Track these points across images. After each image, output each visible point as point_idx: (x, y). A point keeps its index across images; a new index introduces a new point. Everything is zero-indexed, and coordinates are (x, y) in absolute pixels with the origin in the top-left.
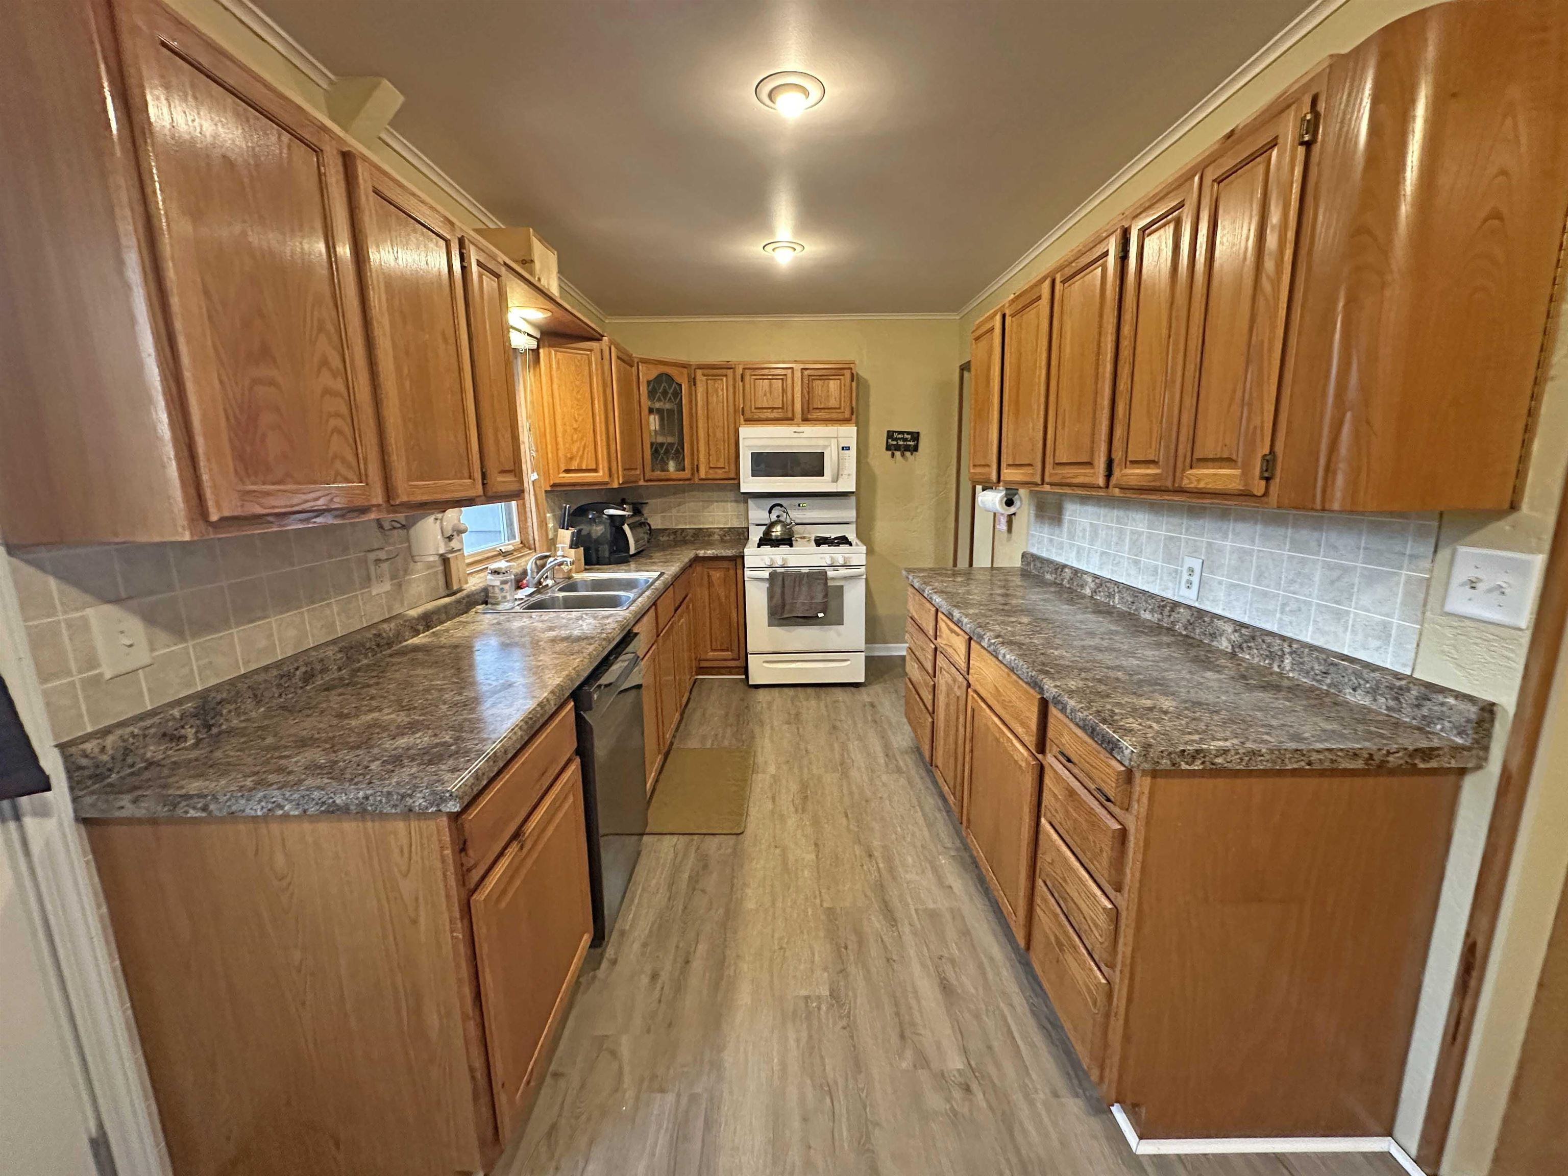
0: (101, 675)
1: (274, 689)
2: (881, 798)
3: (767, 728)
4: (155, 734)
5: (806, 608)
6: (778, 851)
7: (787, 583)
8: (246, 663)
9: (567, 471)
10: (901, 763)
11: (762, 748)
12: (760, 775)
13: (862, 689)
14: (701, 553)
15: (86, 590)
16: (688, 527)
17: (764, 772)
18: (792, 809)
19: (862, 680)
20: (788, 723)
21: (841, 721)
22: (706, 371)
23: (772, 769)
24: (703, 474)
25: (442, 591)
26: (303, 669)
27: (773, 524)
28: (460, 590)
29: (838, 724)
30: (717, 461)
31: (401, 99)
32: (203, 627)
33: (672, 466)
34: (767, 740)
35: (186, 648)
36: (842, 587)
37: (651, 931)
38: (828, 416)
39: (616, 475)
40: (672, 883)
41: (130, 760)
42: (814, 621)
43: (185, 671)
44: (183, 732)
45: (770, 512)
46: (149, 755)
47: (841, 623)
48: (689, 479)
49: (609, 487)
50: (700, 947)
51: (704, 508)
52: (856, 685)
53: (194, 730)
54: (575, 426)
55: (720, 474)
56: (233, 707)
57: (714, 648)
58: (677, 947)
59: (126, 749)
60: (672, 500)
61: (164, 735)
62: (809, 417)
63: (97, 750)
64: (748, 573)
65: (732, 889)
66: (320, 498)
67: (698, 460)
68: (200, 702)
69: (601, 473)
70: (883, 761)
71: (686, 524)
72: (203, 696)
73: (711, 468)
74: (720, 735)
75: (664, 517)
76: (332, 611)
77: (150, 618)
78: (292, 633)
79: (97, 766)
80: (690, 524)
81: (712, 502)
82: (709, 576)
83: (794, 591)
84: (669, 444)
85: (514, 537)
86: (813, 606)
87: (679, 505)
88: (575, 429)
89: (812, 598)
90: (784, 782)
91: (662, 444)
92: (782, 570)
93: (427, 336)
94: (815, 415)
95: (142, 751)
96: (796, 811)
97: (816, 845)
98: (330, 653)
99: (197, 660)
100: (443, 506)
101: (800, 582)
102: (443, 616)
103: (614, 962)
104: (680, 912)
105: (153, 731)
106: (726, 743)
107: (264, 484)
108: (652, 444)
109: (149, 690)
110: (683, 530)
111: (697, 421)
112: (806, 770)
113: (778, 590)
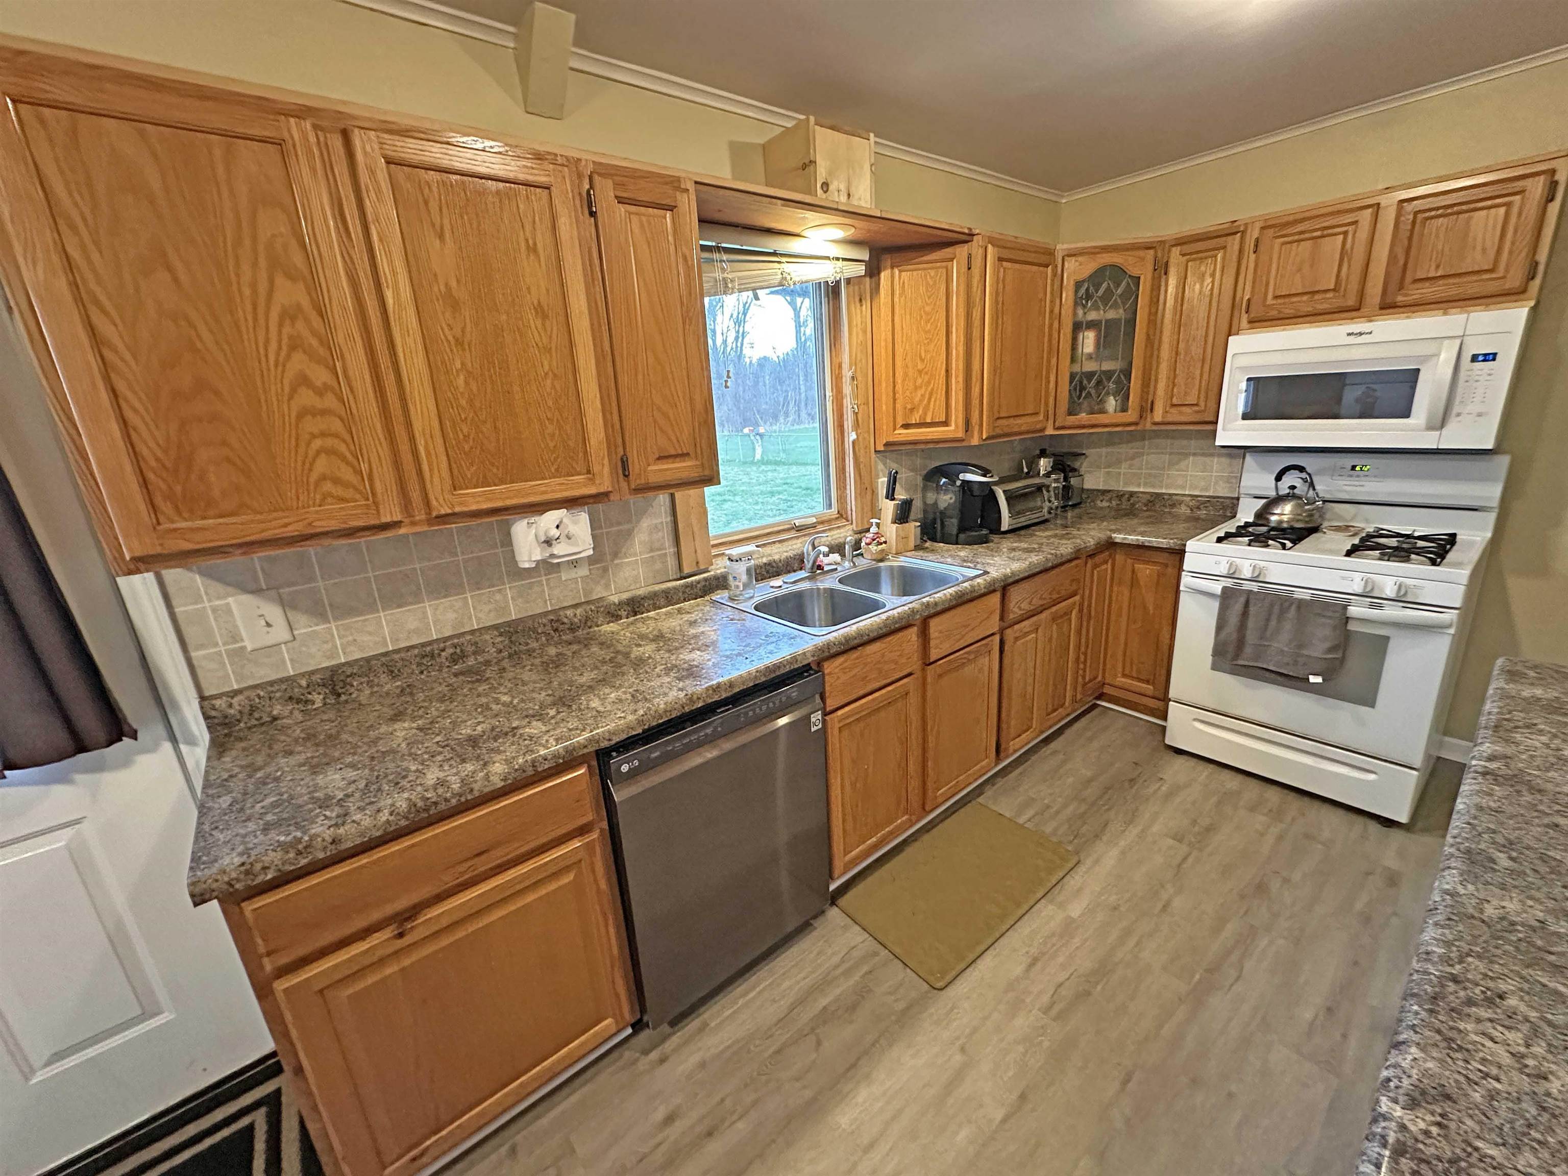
0: (243, 648)
1: (414, 667)
2: (1230, 1095)
3: (1133, 832)
4: (281, 697)
5: (1286, 660)
6: (958, 1058)
7: (1252, 610)
8: (395, 640)
9: (906, 426)
10: (1352, 1049)
11: (1097, 861)
12: (1050, 907)
13: (1397, 835)
14: (1119, 537)
15: (228, 584)
16: (1142, 490)
17: (1062, 906)
18: (1046, 999)
19: (1404, 819)
20: (1179, 838)
21: (1286, 881)
22: (1187, 248)
23: (1075, 910)
24: (1158, 416)
25: (672, 572)
26: (451, 651)
27: (1279, 499)
28: (706, 571)
29: (1275, 885)
30: (1186, 394)
31: (572, 17)
32: (344, 611)
33: (1111, 403)
34: (1114, 853)
35: (330, 629)
36: (1387, 638)
37: (722, 1052)
38: (1453, 292)
39: (976, 428)
40: (802, 1001)
41: (256, 715)
42: (1299, 684)
43: (328, 646)
44: (310, 697)
45: (1278, 478)
46: (275, 713)
47: (1370, 702)
48: (1136, 424)
49: (964, 444)
50: (740, 1125)
51: (1171, 464)
52: (1388, 823)
53: (321, 697)
54: (920, 366)
55: (1188, 414)
56: (366, 679)
57: (1127, 672)
58: (723, 1100)
59: (251, 706)
60: (1124, 450)
61: (291, 698)
62: (1400, 298)
63: (224, 706)
64: (1186, 580)
65: (848, 1070)
66: (290, 524)
67: (1155, 393)
68: (328, 674)
69: (952, 427)
70: (1308, 1015)
71: (1139, 485)
72: (334, 670)
73: (1173, 405)
74: (1052, 811)
75: (1108, 473)
76: (505, 596)
77: (287, 604)
78: (451, 616)
79: (226, 717)
80: (1145, 485)
81: (1187, 455)
82: (1133, 571)
83: (1266, 626)
84: (1105, 372)
85: (830, 506)
86: (1301, 660)
87: (1132, 458)
88: (920, 372)
89: (1300, 646)
90: (1077, 941)
91: (1090, 375)
92: (1254, 587)
93: (504, 317)
94: (1416, 293)
95: (269, 709)
96: (1046, 1010)
97: (1023, 1097)
98: (488, 637)
99: (340, 638)
100: (540, 508)
101: (1283, 612)
102: (662, 601)
103: (662, 1060)
104: (771, 1051)
105: (278, 695)
106: (1048, 829)
107: (204, 518)
108: (1072, 376)
109: (292, 660)
110: (1132, 494)
111: (1161, 332)
112: (1131, 942)
113: (1233, 619)
